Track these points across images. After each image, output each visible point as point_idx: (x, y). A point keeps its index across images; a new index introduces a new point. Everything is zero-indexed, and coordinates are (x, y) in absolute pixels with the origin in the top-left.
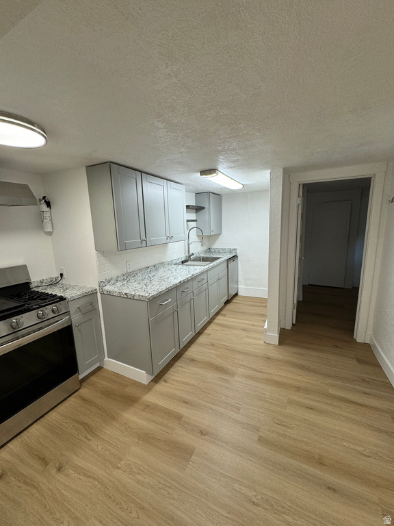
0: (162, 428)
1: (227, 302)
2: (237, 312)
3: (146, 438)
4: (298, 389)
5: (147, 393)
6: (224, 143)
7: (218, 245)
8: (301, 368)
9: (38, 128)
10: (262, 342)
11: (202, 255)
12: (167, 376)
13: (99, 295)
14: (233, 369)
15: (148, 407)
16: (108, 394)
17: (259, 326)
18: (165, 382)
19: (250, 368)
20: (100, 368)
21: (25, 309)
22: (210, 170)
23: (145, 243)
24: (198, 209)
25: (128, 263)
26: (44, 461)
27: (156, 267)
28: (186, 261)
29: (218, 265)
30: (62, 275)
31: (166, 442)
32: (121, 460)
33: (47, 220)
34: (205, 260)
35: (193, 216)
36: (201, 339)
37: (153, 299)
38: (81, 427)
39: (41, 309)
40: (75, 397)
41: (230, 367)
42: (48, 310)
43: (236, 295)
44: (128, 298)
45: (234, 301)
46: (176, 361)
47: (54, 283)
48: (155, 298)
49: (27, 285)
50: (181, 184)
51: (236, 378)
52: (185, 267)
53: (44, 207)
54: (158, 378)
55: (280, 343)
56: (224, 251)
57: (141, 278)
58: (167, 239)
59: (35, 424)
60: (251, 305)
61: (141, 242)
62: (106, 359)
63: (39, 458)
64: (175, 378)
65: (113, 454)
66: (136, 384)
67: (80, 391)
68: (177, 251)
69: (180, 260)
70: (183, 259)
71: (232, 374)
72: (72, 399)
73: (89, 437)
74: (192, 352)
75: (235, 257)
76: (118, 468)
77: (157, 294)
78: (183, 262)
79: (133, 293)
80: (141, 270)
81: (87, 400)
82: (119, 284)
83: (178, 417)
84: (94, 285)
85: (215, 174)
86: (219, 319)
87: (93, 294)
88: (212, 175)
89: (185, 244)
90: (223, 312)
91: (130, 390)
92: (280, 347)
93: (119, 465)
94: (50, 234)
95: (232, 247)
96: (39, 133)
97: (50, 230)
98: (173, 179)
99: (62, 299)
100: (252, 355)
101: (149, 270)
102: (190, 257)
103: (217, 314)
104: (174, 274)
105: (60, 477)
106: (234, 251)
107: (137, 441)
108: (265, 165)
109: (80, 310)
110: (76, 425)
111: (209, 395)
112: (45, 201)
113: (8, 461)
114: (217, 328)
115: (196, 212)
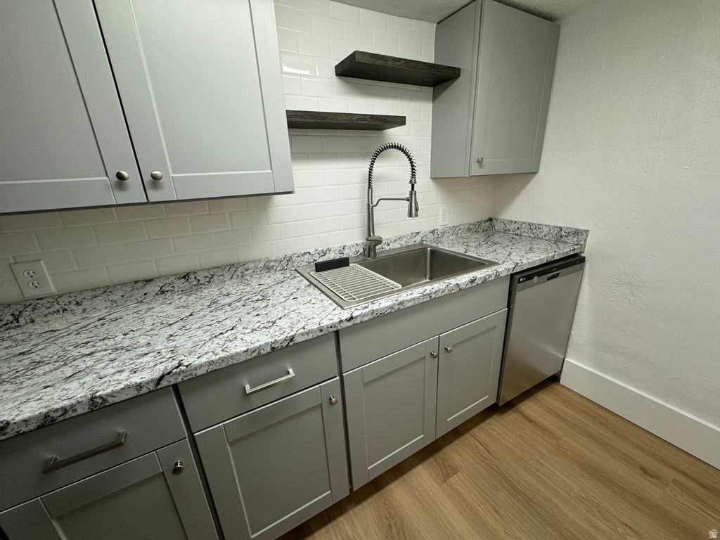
106: (567, 240)
115: (435, 98)
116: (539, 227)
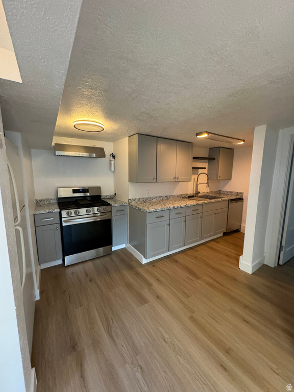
1: (226, 234)
4: (246, 307)
5: (140, 268)
7: (227, 188)
10: (237, 268)
12: (155, 264)
13: (128, 207)
15: (137, 274)
20: (125, 248)
21: (93, 205)
22: (202, 132)
23: (156, 180)
26: (87, 276)
29: (216, 202)
30: (115, 194)
32: (113, 289)
33: (112, 165)
36: (190, 252)
38: (105, 269)
39: (99, 207)
42: (102, 208)
43: (238, 231)
44: (138, 210)
46: (166, 259)
47: (112, 198)
49: (99, 196)
50: (190, 143)
52: (190, 200)
53: (112, 159)
54: (150, 263)
57: (154, 202)
58: (174, 179)
61: (153, 179)
64: (159, 266)
66: (137, 261)
67: (111, 255)
70: (191, 195)
72: (107, 257)
73: (106, 274)
74: (179, 257)
75: (240, 199)
76: (111, 291)
77: (154, 210)
78: (189, 197)
80: (156, 197)
81: (113, 260)
82: (139, 202)
84: (127, 201)
85: (206, 135)
86: (212, 244)
87: (125, 205)
89: (194, 184)
90: (217, 240)
91: (133, 263)
92: (252, 276)
95: (239, 191)
97: (113, 170)
99: (109, 205)
102: (197, 194)
103: (212, 240)
106: (240, 195)
112: (113, 156)
114: (205, 248)
115: (208, 162)
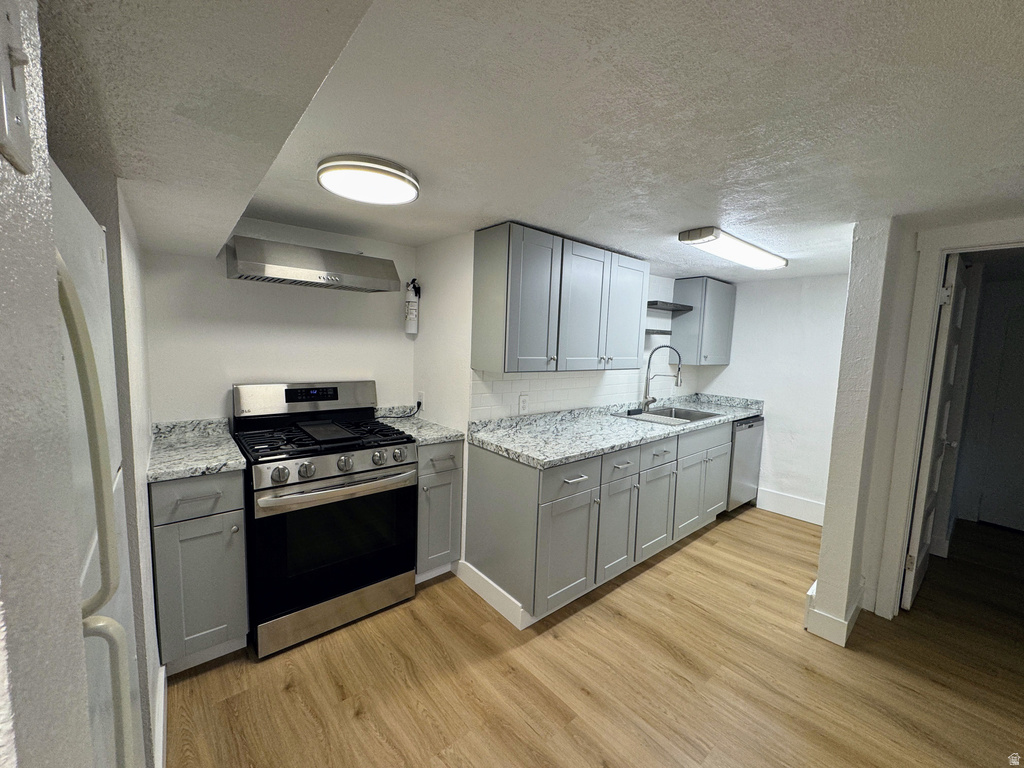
0: (530, 721)
1: (723, 516)
2: (743, 542)
3: (497, 725)
5: (517, 646)
6: (723, 169)
7: (717, 388)
8: (904, 726)
9: (409, 175)
10: (798, 627)
11: (677, 406)
12: (560, 627)
13: (466, 445)
14: (708, 663)
15: (513, 671)
16: (452, 621)
17: (797, 588)
18: (556, 637)
19: (753, 676)
20: (450, 575)
21: (359, 444)
22: (701, 229)
23: (555, 364)
24: (678, 310)
25: (522, 398)
26: (343, 694)
27: (573, 414)
28: (638, 412)
29: (707, 429)
30: (419, 404)
31: (531, 750)
32: (447, 744)
33: (412, 316)
34: (679, 414)
35: (664, 323)
36: (647, 578)
37: (552, 469)
38: (402, 662)
39: (379, 449)
40: (405, 609)
41: (702, 657)
42: (388, 453)
43: (750, 505)
44: (509, 458)
45: (742, 517)
46: (585, 606)
47: (408, 415)
48: (555, 466)
49: (371, 411)
50: (642, 259)
51: (709, 684)
52: (633, 423)
53: (411, 296)
54: (543, 626)
55: (851, 644)
56: (730, 402)
57: (541, 429)
58: (600, 362)
59: (344, 630)
60: (784, 536)
61: (548, 362)
62: (462, 561)
63: (337, 684)
64: (575, 637)
65: (437, 727)
66: (501, 621)
67: (413, 601)
68: (620, 388)
69: (626, 409)
70: (632, 408)
71: (704, 674)
72: (399, 610)
73: (409, 682)
74: (621, 597)
75: (757, 419)
76: (441, 757)
77: (561, 460)
78: (630, 413)
79: (519, 451)
80: (545, 415)
81: (420, 621)
82: (501, 432)
83: (566, 716)
84: (462, 429)
85: (711, 237)
86: (698, 548)
87: (458, 441)
88: (706, 239)
89: (640, 377)
90: (708, 535)
91: (490, 630)
92: (849, 652)
93: (443, 752)
94: (413, 337)
95: (751, 397)
96: (409, 181)
97: (414, 331)
98: (624, 249)
99: (410, 440)
100: (764, 647)
101: (559, 417)
102: (647, 404)
103: (695, 536)
104: (606, 431)
105: (355, 725)
106: (754, 407)
107: (480, 723)
108: (837, 211)
109: (434, 465)
110: (396, 654)
111: (639, 697)
112: (414, 287)
113: (299, 669)
114: (686, 563)
115: (673, 317)
116: (732, 399)
